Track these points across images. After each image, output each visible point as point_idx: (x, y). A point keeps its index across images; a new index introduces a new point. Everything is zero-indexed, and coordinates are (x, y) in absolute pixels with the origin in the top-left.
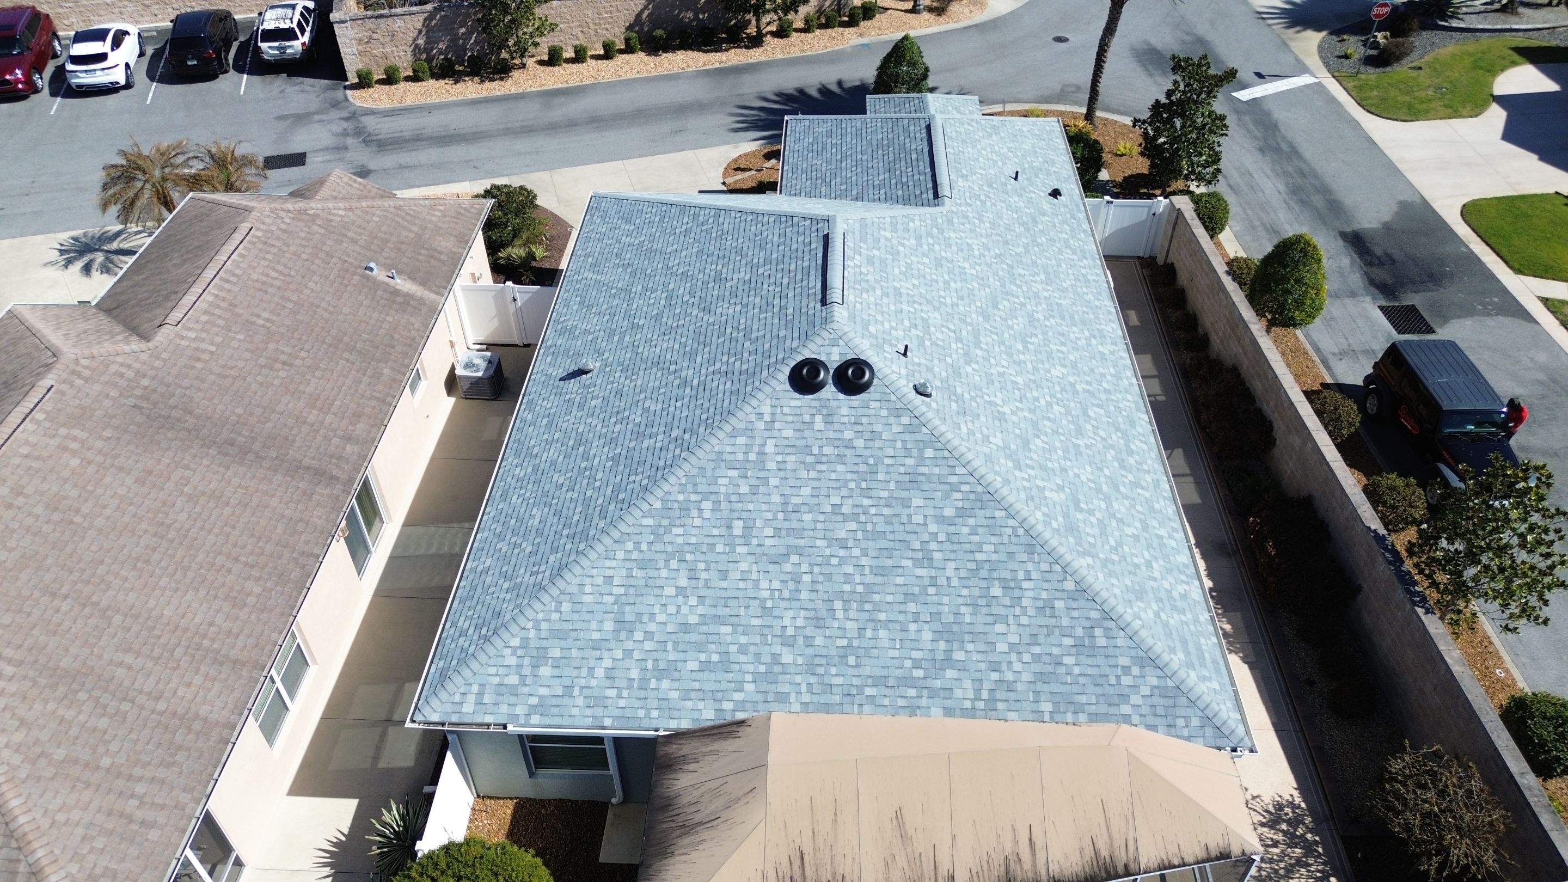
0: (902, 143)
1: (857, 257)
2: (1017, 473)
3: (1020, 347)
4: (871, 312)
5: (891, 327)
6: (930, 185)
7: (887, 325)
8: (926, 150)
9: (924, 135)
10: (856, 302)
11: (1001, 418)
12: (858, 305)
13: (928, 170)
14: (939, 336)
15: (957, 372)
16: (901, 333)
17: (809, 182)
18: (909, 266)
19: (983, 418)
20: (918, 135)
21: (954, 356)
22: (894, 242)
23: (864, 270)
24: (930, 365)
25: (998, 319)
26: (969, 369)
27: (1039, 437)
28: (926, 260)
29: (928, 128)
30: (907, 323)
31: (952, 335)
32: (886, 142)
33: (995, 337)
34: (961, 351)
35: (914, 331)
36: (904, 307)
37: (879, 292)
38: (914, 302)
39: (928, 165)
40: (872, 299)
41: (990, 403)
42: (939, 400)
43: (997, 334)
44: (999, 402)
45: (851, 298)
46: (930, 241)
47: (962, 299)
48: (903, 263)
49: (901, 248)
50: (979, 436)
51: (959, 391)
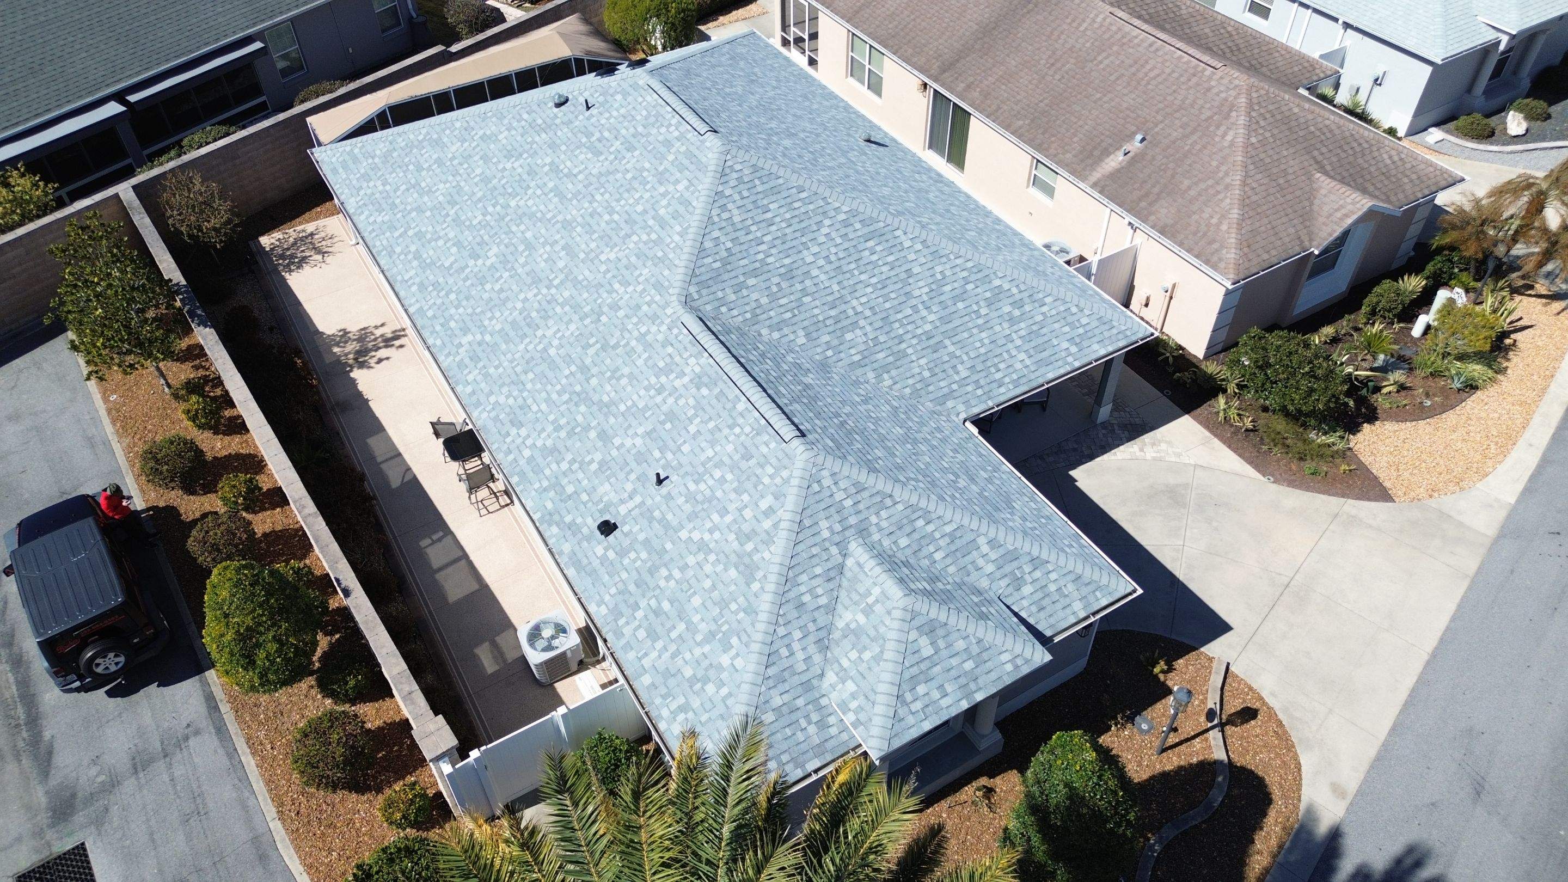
0: (825, 423)
1: (676, 134)
2: (481, 133)
3: (529, 235)
4: (631, 107)
5: (611, 116)
6: (723, 338)
7: (615, 113)
8: (771, 391)
9: (796, 419)
10: (644, 100)
11: (508, 156)
12: (640, 99)
13: (744, 361)
14: (582, 157)
15: (553, 146)
16: (603, 121)
18: (644, 182)
19: (519, 138)
20: (808, 425)
21: (563, 156)
22: (671, 188)
23: (663, 130)
24: (571, 126)
25: (558, 237)
26: (548, 160)
27: (480, 175)
28: (639, 208)
29: (801, 431)
30: (606, 134)
31: (575, 172)
33: (549, 216)
34: (562, 167)
35: (597, 135)
36: (618, 143)
37: (640, 129)
38: (616, 158)
39: (749, 367)
40: (638, 118)
41: (521, 155)
42: (549, 112)
43: (549, 220)
44: (516, 165)
45: (649, 98)
46: (654, 236)
47: (591, 215)
48: (649, 179)
49: (662, 189)
50: (515, 124)
51: (544, 135)
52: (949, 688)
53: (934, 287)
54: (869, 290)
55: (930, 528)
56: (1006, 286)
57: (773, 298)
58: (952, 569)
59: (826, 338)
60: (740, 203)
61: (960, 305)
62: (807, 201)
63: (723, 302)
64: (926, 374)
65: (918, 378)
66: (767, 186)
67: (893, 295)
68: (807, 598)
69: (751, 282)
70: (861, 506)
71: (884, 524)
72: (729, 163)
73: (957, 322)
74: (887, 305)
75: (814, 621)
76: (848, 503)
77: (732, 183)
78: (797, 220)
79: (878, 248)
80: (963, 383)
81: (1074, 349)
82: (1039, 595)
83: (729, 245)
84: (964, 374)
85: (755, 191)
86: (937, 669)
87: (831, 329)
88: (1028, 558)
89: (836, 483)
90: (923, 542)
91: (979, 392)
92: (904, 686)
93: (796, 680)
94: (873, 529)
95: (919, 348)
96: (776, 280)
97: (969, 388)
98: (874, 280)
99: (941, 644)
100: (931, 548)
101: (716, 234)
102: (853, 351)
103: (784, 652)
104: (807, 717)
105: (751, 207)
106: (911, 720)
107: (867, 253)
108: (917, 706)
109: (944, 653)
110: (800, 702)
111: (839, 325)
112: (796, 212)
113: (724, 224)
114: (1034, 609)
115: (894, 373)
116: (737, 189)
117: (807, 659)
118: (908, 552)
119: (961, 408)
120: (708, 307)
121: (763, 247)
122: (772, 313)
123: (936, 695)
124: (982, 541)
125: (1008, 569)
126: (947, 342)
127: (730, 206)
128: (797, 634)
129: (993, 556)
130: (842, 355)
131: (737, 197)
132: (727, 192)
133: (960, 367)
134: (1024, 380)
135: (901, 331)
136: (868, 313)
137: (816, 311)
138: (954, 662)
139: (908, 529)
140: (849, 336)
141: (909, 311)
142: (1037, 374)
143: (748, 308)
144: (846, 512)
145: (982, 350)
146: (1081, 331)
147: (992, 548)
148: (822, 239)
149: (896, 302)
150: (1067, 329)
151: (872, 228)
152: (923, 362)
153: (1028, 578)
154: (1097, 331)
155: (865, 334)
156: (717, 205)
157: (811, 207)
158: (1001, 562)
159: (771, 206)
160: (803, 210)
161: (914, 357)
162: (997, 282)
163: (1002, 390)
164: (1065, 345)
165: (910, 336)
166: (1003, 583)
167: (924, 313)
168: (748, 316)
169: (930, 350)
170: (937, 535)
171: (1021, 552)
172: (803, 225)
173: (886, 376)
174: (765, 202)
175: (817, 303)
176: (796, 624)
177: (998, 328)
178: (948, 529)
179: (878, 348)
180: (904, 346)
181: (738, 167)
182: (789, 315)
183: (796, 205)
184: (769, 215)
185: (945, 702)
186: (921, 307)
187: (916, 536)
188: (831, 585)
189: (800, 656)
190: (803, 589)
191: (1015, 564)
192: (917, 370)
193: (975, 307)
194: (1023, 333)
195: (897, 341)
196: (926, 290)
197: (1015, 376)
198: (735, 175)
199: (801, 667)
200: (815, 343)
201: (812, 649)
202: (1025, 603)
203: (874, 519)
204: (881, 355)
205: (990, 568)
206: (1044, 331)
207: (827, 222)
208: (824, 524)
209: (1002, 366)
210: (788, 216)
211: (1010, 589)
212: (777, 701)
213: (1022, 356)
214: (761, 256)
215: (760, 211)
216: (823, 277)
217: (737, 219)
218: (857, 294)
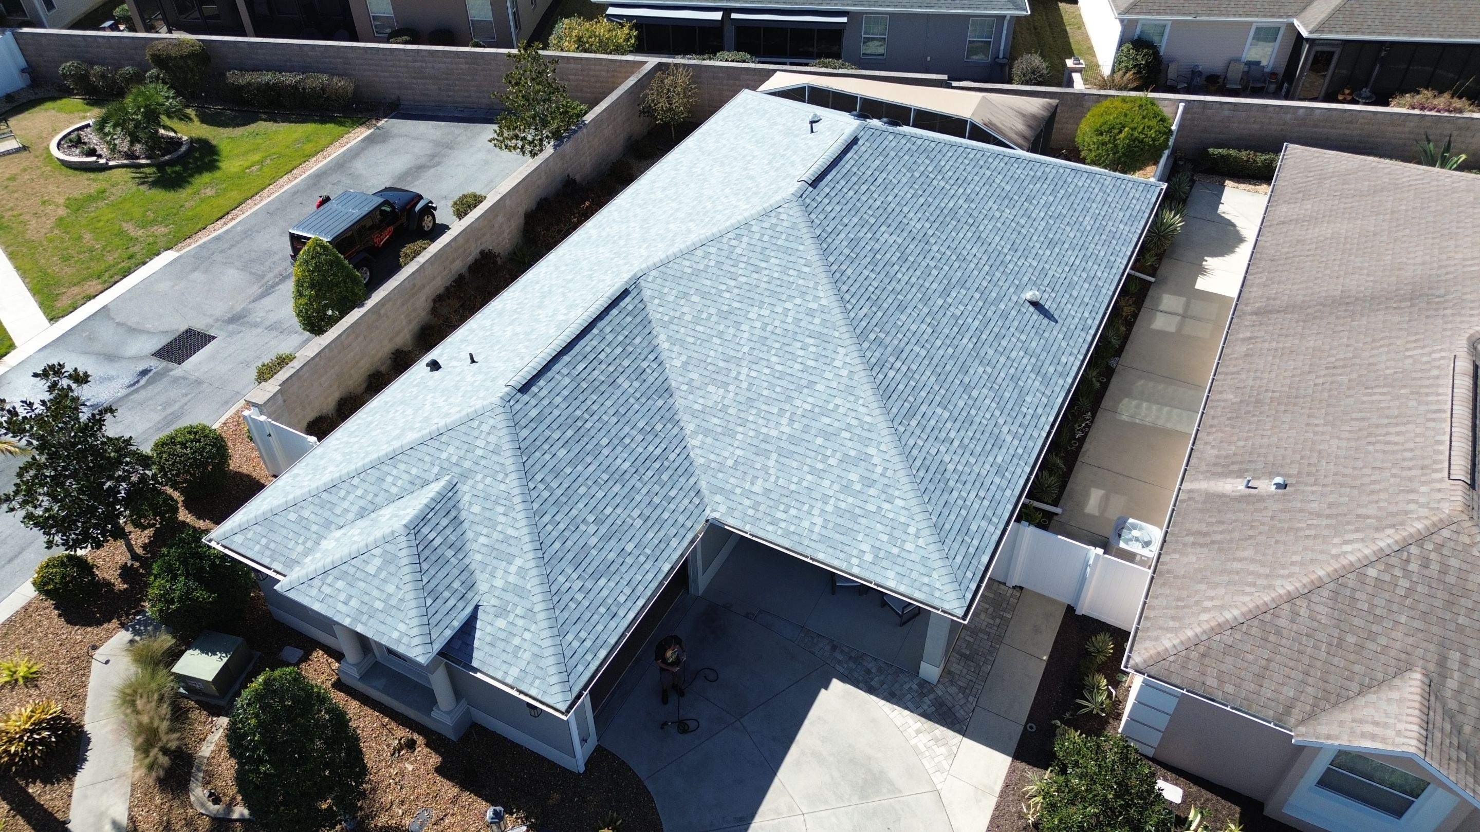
0: (564, 406)
1: (798, 173)
2: (777, 120)
4: (820, 143)
6: (615, 312)
8: (566, 358)
9: (542, 383)
11: (757, 141)
13: (595, 331)
15: (772, 146)
16: (802, 145)
17: (673, 493)
18: (746, 194)
19: (776, 133)
20: (544, 393)
21: (763, 155)
23: (800, 167)
26: (758, 153)
29: (525, 388)
32: (570, 433)
39: (589, 337)
41: (760, 144)
42: (805, 124)
51: (781, 137)
52: (353, 603)
53: (817, 410)
54: (767, 371)
55: (502, 519)
56: (875, 460)
57: (697, 320)
58: (478, 557)
59: (695, 376)
60: (753, 242)
61: (819, 441)
62: (802, 276)
63: (661, 296)
64: (730, 463)
65: (720, 459)
66: (787, 244)
67: (778, 389)
68: (389, 479)
69: (695, 298)
70: (483, 462)
71: (480, 486)
72: (780, 210)
73: (799, 449)
74: (765, 392)
75: (376, 495)
76: (480, 452)
77: (765, 225)
78: (779, 282)
79: (812, 349)
80: (747, 494)
81: (869, 557)
82: (503, 635)
83: (712, 263)
84: (756, 489)
85: (774, 241)
86: (362, 585)
87: (706, 373)
88: (529, 607)
89: (489, 434)
90: (486, 523)
91: (751, 512)
92: (335, 572)
93: (327, 514)
94: (470, 482)
95: (749, 441)
96: (713, 311)
97: (747, 502)
98: (779, 368)
99: (383, 575)
100: (485, 531)
101: (713, 250)
102: (701, 401)
103: (342, 493)
104: (307, 539)
105: (758, 249)
106: (314, 592)
107: (799, 345)
108: (327, 590)
109: (377, 582)
110: (314, 528)
111: (715, 376)
112: (785, 278)
113: (726, 247)
114: (488, 639)
115: (709, 440)
116: (763, 231)
117: (347, 511)
118: (471, 518)
119: (723, 509)
120: (649, 292)
121: (733, 283)
122: (682, 330)
123: (342, 597)
124: (518, 562)
125: (508, 596)
126: (774, 456)
127: (745, 239)
128: (359, 492)
129: (512, 579)
130: (691, 397)
131: (757, 236)
132: (754, 229)
133: (760, 482)
134: (796, 538)
135: (751, 418)
136: (745, 385)
137: (712, 353)
138: (376, 593)
139: (488, 505)
140: (711, 388)
141: (775, 410)
142: (813, 544)
143: (672, 313)
144: (470, 455)
145: (793, 487)
146: (895, 551)
147: (517, 574)
148: (779, 309)
149: (774, 396)
150: (885, 538)
151: (825, 331)
152: (739, 452)
153: (511, 617)
154: (909, 564)
155: (724, 397)
156: (737, 231)
157: (801, 282)
158: (511, 587)
159: (773, 260)
160: (791, 279)
161: (736, 444)
162: (872, 451)
163: (770, 528)
164: (865, 547)
165: (753, 426)
166: (494, 601)
167: (784, 421)
168: (666, 318)
169: (754, 449)
170: (499, 528)
171: (531, 597)
172: (779, 289)
173: (700, 437)
174: (772, 254)
175: (720, 349)
176: (366, 486)
177: (826, 483)
178: (511, 532)
179: (721, 414)
180: (740, 429)
181: (783, 217)
182: (692, 340)
183: (791, 272)
184: (763, 265)
185: (340, 607)
186: (788, 415)
187: (488, 514)
188: (408, 486)
189: (346, 504)
190: (395, 472)
191: (516, 599)
192: (726, 454)
193: (829, 453)
194: (843, 505)
195: (739, 421)
196: (808, 407)
197: (792, 528)
198: (774, 221)
199: (338, 511)
200: (684, 372)
201: (355, 508)
202: (489, 629)
203: (479, 477)
204: (716, 421)
205: (499, 583)
206: (864, 521)
207: (798, 301)
208: (451, 449)
209: (793, 512)
210: (776, 275)
211: (493, 610)
212: (306, 513)
213: (819, 521)
214: (724, 287)
215: (761, 257)
216: (746, 335)
217: (738, 251)
218: (754, 367)
